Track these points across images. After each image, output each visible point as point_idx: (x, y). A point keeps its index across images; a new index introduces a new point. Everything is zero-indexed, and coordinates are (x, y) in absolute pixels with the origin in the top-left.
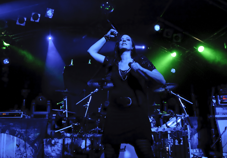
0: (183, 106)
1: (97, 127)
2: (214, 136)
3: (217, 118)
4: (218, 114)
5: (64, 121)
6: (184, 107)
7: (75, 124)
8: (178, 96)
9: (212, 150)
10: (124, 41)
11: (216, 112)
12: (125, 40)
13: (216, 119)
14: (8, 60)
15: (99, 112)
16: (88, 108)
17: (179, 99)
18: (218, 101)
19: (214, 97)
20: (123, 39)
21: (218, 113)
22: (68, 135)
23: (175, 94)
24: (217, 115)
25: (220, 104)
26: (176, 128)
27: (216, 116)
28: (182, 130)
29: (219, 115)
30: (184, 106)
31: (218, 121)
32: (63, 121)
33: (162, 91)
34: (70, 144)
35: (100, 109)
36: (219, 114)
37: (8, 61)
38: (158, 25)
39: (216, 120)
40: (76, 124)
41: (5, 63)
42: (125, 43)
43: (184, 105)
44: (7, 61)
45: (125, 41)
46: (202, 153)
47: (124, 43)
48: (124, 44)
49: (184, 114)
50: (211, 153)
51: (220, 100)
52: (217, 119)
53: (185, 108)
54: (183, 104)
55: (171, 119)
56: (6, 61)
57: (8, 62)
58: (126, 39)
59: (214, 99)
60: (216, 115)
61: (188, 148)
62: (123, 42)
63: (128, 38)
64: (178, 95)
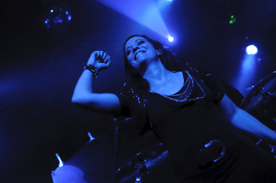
10: (135, 50)
12: (134, 47)
20: (132, 47)
33: (258, 101)
42: (139, 52)
45: (137, 48)
47: (137, 53)
48: (138, 55)
58: (137, 43)
62: (134, 53)
63: (139, 40)
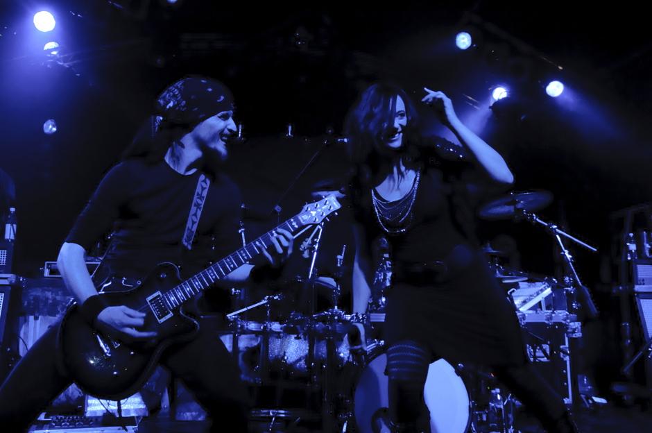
0: (569, 257)
1: (336, 307)
2: (629, 341)
3: (639, 293)
4: (643, 282)
5: (235, 290)
6: (571, 259)
7: (273, 298)
8: (555, 229)
9: (623, 379)
11: (637, 278)
13: (637, 296)
14: (54, 123)
15: (339, 265)
16: (315, 253)
17: (557, 236)
18: (644, 246)
19: (631, 235)
21: (643, 280)
22: (252, 326)
23: (546, 224)
24: (640, 284)
25: (648, 254)
26: (553, 315)
27: (638, 288)
28: (568, 321)
29: (644, 284)
30: (571, 256)
31: (642, 300)
32: (233, 289)
34: (245, 350)
35: (340, 260)
36: (645, 282)
37: (53, 126)
38: (466, 32)
39: (637, 298)
40: (276, 298)
41: (46, 131)
43: (569, 254)
44: (51, 127)
46: (589, 387)
49: (569, 280)
50: (617, 388)
51: (650, 245)
52: (641, 296)
53: (571, 262)
54: (566, 252)
55: (513, 291)
56: (49, 125)
57: (55, 129)
59: (631, 243)
60: (637, 284)
61: (564, 371)
64: (555, 227)
